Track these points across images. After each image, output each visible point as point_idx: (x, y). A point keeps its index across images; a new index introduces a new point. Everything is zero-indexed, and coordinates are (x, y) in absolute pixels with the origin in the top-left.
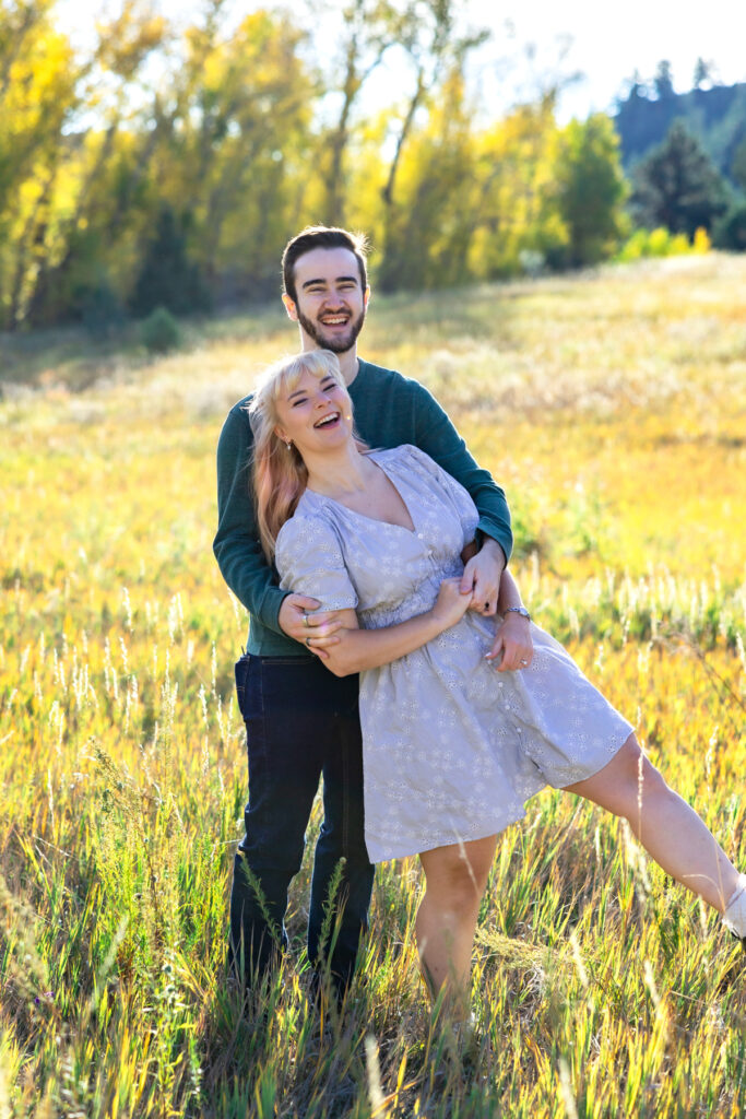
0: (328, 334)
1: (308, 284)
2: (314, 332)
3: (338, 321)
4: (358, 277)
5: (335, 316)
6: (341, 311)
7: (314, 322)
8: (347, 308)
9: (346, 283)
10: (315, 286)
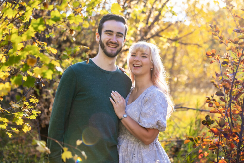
0: (109, 50)
1: (107, 31)
2: (104, 48)
3: (113, 47)
4: (124, 34)
5: (113, 45)
6: (115, 43)
7: (105, 44)
8: (117, 43)
9: (120, 35)
10: (109, 32)
